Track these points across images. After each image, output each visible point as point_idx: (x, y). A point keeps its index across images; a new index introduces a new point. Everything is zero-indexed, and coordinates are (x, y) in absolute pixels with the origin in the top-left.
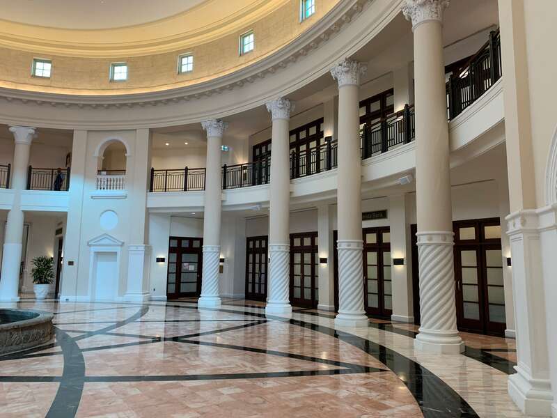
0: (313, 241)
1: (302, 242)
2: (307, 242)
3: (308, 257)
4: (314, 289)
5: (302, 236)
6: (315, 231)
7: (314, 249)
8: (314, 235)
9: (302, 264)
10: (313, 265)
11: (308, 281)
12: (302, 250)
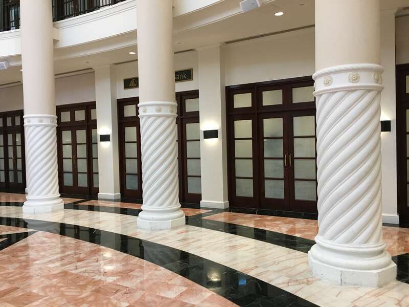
0: (88, 115)
1: (73, 116)
2: (80, 116)
3: (81, 135)
4: (91, 173)
5: (72, 108)
6: (92, 100)
7: (90, 125)
8: (90, 107)
9: (74, 144)
10: (90, 144)
11: (82, 165)
12: (73, 126)
